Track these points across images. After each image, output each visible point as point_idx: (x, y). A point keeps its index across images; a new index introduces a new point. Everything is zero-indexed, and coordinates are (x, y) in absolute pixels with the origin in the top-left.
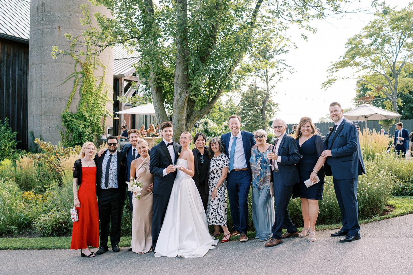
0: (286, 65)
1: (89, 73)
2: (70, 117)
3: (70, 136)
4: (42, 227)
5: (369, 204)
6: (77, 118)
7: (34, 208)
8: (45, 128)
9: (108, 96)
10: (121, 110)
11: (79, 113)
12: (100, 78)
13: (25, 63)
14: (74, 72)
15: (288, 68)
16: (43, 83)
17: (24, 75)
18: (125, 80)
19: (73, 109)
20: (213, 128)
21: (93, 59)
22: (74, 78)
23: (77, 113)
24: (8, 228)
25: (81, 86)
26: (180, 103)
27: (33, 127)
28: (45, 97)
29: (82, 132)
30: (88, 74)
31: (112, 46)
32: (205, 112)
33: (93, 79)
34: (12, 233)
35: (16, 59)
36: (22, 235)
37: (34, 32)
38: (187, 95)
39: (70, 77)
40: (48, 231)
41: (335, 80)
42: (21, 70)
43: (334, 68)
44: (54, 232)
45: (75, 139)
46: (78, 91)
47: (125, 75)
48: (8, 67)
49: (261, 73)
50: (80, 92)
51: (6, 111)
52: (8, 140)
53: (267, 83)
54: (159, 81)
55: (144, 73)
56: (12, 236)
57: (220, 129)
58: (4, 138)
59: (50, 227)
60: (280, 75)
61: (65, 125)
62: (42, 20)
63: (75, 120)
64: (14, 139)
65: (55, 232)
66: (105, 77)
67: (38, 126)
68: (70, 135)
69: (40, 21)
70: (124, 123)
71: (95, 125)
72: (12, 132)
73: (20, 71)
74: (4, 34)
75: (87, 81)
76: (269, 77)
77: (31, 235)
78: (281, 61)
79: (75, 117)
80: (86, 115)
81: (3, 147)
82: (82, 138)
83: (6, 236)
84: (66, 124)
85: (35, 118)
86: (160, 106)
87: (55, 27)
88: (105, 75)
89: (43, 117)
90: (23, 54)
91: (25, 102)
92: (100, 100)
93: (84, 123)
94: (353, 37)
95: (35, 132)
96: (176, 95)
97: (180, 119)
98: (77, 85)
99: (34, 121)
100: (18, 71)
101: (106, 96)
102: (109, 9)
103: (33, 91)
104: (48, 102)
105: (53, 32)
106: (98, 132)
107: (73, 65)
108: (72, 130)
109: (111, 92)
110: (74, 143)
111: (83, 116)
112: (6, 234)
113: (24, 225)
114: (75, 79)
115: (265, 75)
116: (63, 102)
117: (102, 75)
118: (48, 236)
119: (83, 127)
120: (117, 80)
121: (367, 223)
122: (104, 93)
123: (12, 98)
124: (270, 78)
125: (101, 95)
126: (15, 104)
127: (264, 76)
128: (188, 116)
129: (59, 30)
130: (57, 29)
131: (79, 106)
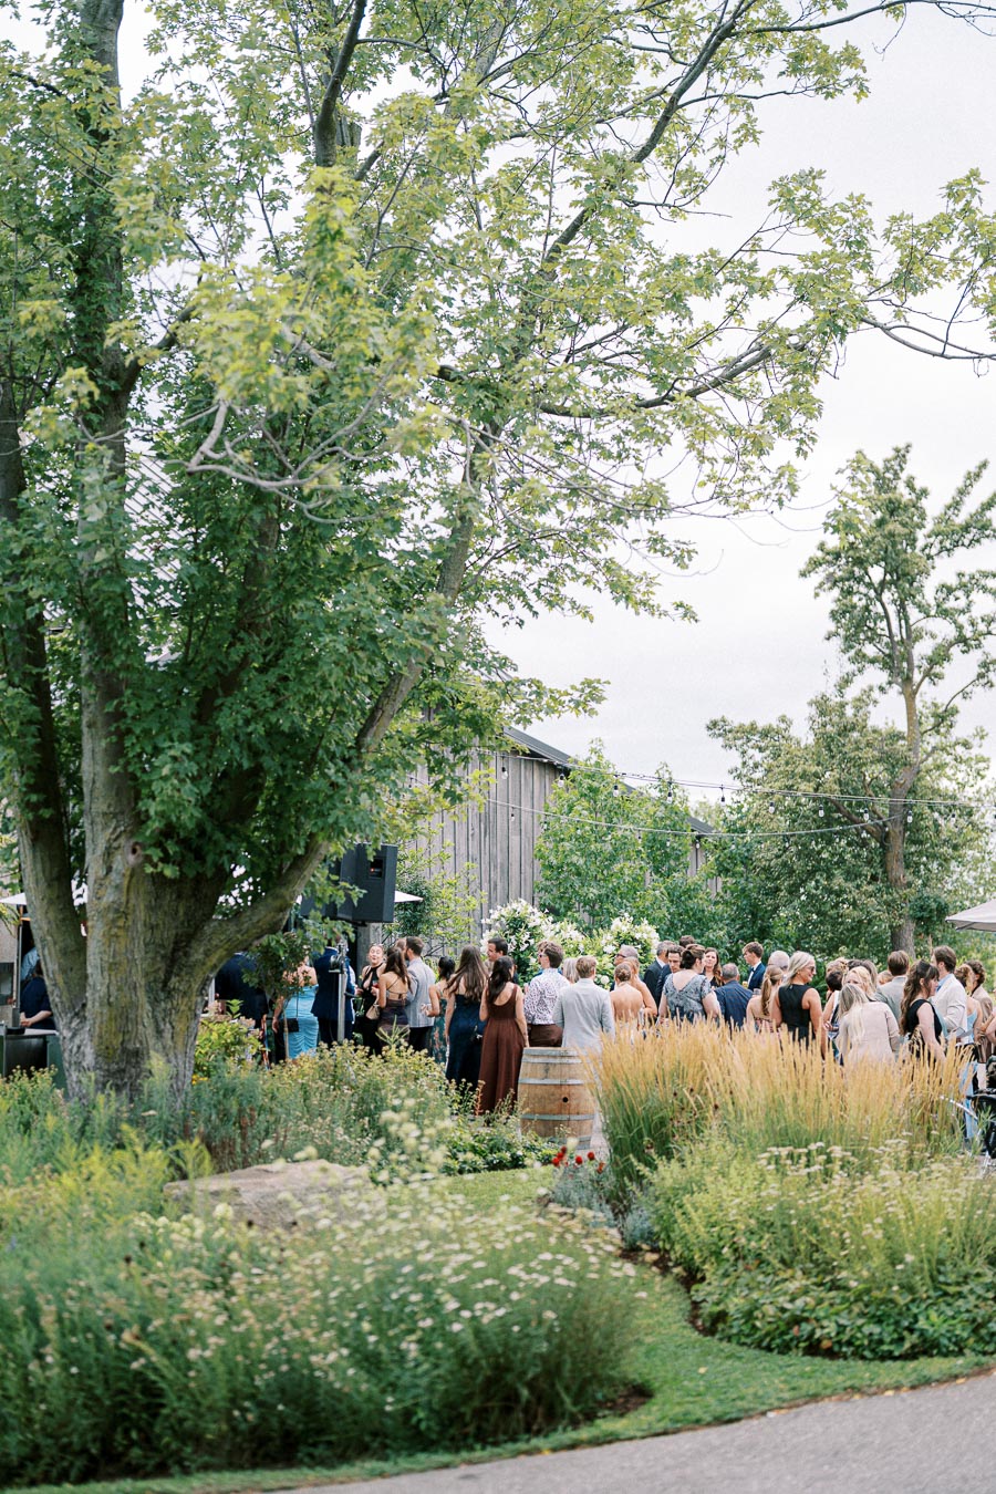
26: (108, 897)
38: (135, 860)
97: (114, 966)
128: (176, 943)
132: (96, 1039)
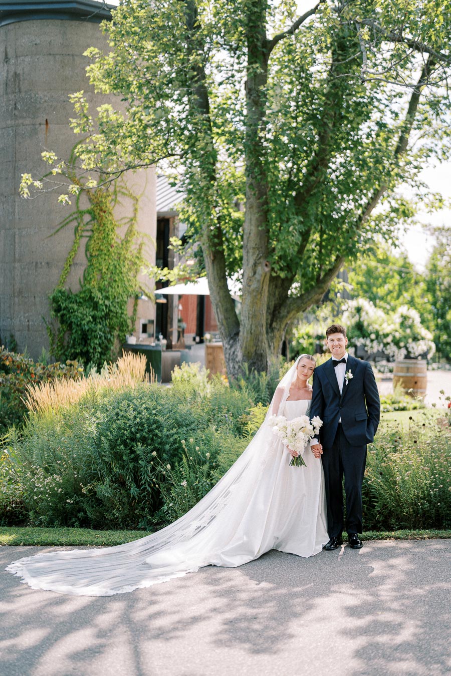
1: (105, 212)
2: (66, 300)
3: (67, 339)
6: (80, 302)
8: (20, 321)
9: (142, 256)
11: (85, 292)
12: (127, 220)
14: (76, 210)
16: (17, 233)
19: (74, 283)
21: (114, 183)
22: (75, 224)
23: (81, 293)
25: (87, 239)
26: (254, 285)
28: (20, 261)
29: (88, 331)
30: (102, 214)
33: (112, 223)
39: (68, 220)
45: (76, 343)
46: (83, 249)
50: (87, 250)
54: (216, 241)
61: (56, 316)
62: (15, 109)
63: (76, 307)
66: (138, 218)
67: (8, 318)
68: (66, 335)
69: (12, 110)
70: (179, 310)
71: (116, 317)
75: (101, 228)
79: (76, 301)
80: (98, 295)
82: (88, 342)
84: (59, 314)
86: (220, 288)
88: (138, 215)
89: (16, 300)
92: (127, 266)
93: (92, 313)
96: (247, 269)
97: (254, 316)
101: (138, 258)
104: (26, 271)
105: (34, 131)
106: (122, 331)
107: (73, 198)
108: (70, 326)
109: (151, 248)
110: (73, 351)
111: (91, 298)
114: (77, 225)
116: (55, 271)
117: (131, 215)
119: (90, 321)
120: (164, 225)
122: (134, 252)
125: (128, 256)
128: (275, 307)
129: (47, 128)
130: (43, 127)
131: (85, 279)
132: (244, 349)
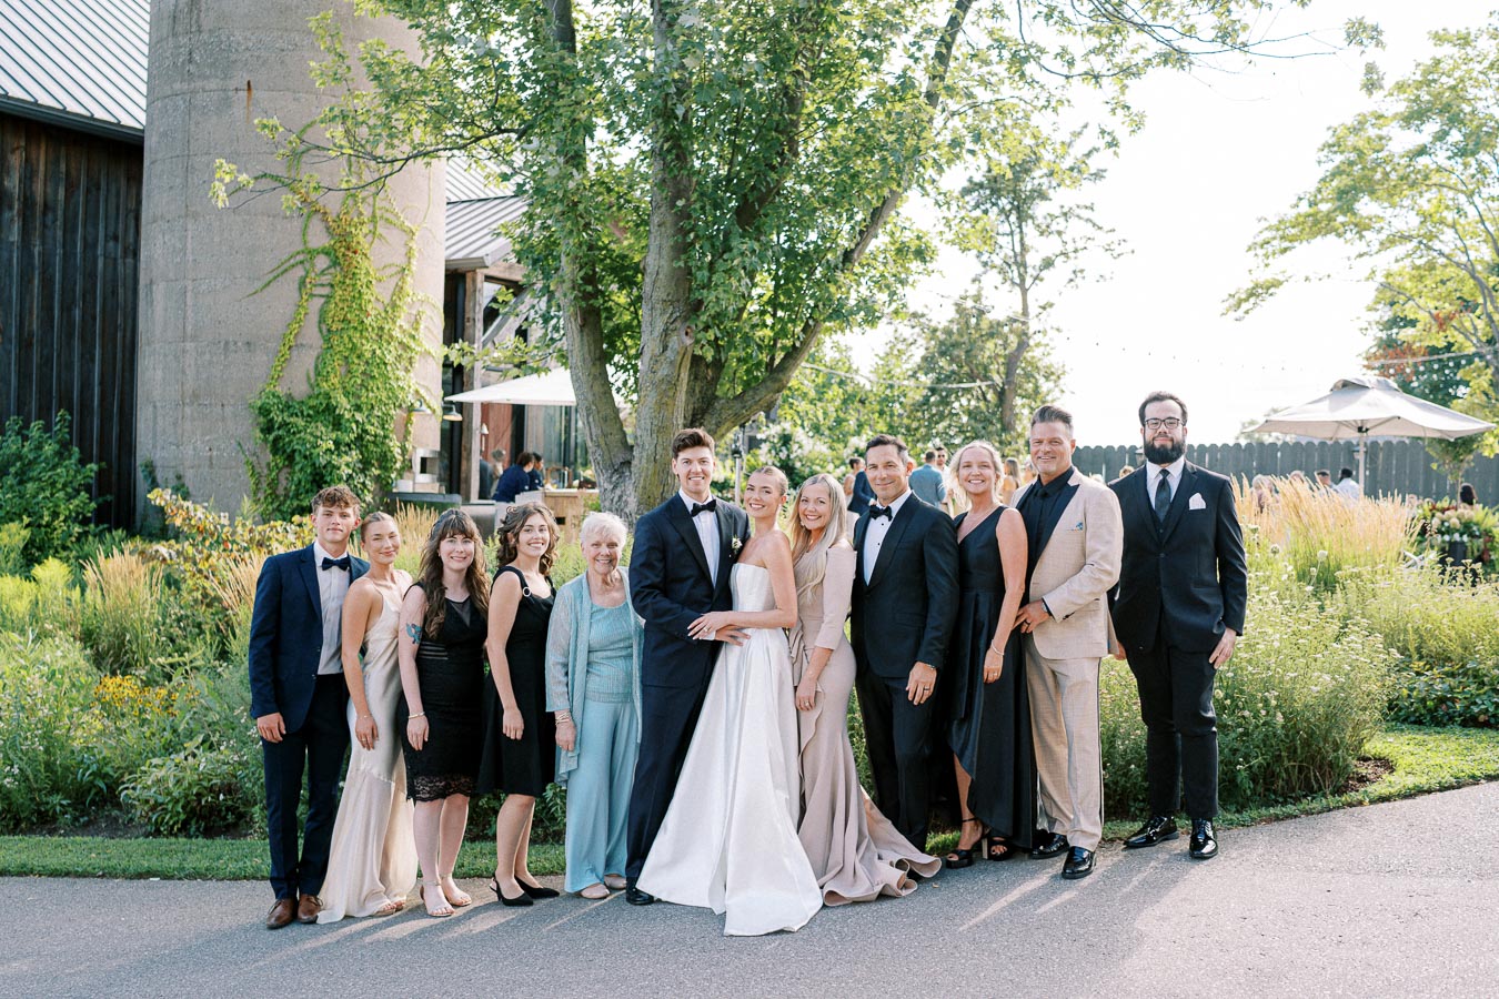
0: (1094, 225)
1: (355, 252)
2: (282, 411)
3: (284, 482)
4: (152, 802)
5: (1292, 751)
6: (309, 415)
7: (130, 738)
8: (194, 449)
9: (421, 335)
10: (471, 388)
11: (317, 397)
12: (394, 270)
13: (131, 216)
14: (301, 248)
15: (1102, 238)
16: (190, 288)
17: (125, 255)
18: (489, 278)
19: (296, 382)
20: (812, 456)
21: (370, 200)
22: (300, 272)
23: (310, 397)
24: (38, 804)
25: (323, 300)
26: (663, 371)
27: (154, 447)
28: (194, 338)
29: (325, 467)
30: (350, 255)
31: (426, 159)
32: (756, 403)
33: (367, 273)
34: (54, 819)
35: (98, 201)
36: (87, 828)
37: (159, 104)
38: (688, 341)
39: (286, 265)
40: (171, 818)
41: (1276, 284)
42: (116, 238)
43: (1274, 238)
44: (193, 822)
45: (302, 490)
46: (314, 318)
47: (488, 261)
48: (69, 229)
49: (1002, 255)
50: (322, 321)
51: (59, 384)
52: (67, 494)
53: (1024, 292)
54: (590, 288)
55: (539, 257)
56: (52, 832)
57: (837, 462)
58: (53, 484)
59: (177, 801)
60: (1072, 264)
61: (265, 440)
62: (190, 61)
63: (301, 422)
64: (88, 488)
65: (197, 822)
66: (414, 268)
67: (171, 443)
68: (283, 476)
69: (183, 63)
70: (482, 435)
71: (374, 442)
72: (83, 462)
73: (111, 244)
74: (58, 110)
75: (348, 281)
76: (1030, 270)
77: (117, 829)
78: (1078, 211)
79: (302, 412)
80: (343, 404)
81: (46, 519)
83: (30, 831)
84: (271, 437)
85: (160, 411)
86: (595, 378)
87: (233, 84)
88: (414, 261)
89: (188, 410)
90: (123, 182)
91: (127, 355)
92: (394, 352)
93: (333, 436)
94: (1350, 122)
95: (158, 463)
96: (650, 340)
98: (312, 295)
99: (155, 423)
100: (106, 241)
101: (413, 337)
102: (418, 26)
103: (157, 317)
104: (207, 357)
105: (225, 103)
106: (385, 469)
107: (297, 224)
108: (290, 458)
109: (435, 320)
110: (292, 505)
111: (330, 409)
112: (33, 824)
113: (96, 794)
114: (303, 273)
115: (1016, 262)
116: (261, 358)
117: (401, 261)
118: (171, 833)
119: (329, 450)
120: (457, 281)
121: (1277, 818)
122: (406, 326)
123: (83, 339)
124: (1035, 274)
125: (397, 333)
126: (93, 360)
127: (1014, 267)
128: (694, 415)
129: (249, 97)
130: (243, 94)
131: (318, 374)
132: (640, 490)
